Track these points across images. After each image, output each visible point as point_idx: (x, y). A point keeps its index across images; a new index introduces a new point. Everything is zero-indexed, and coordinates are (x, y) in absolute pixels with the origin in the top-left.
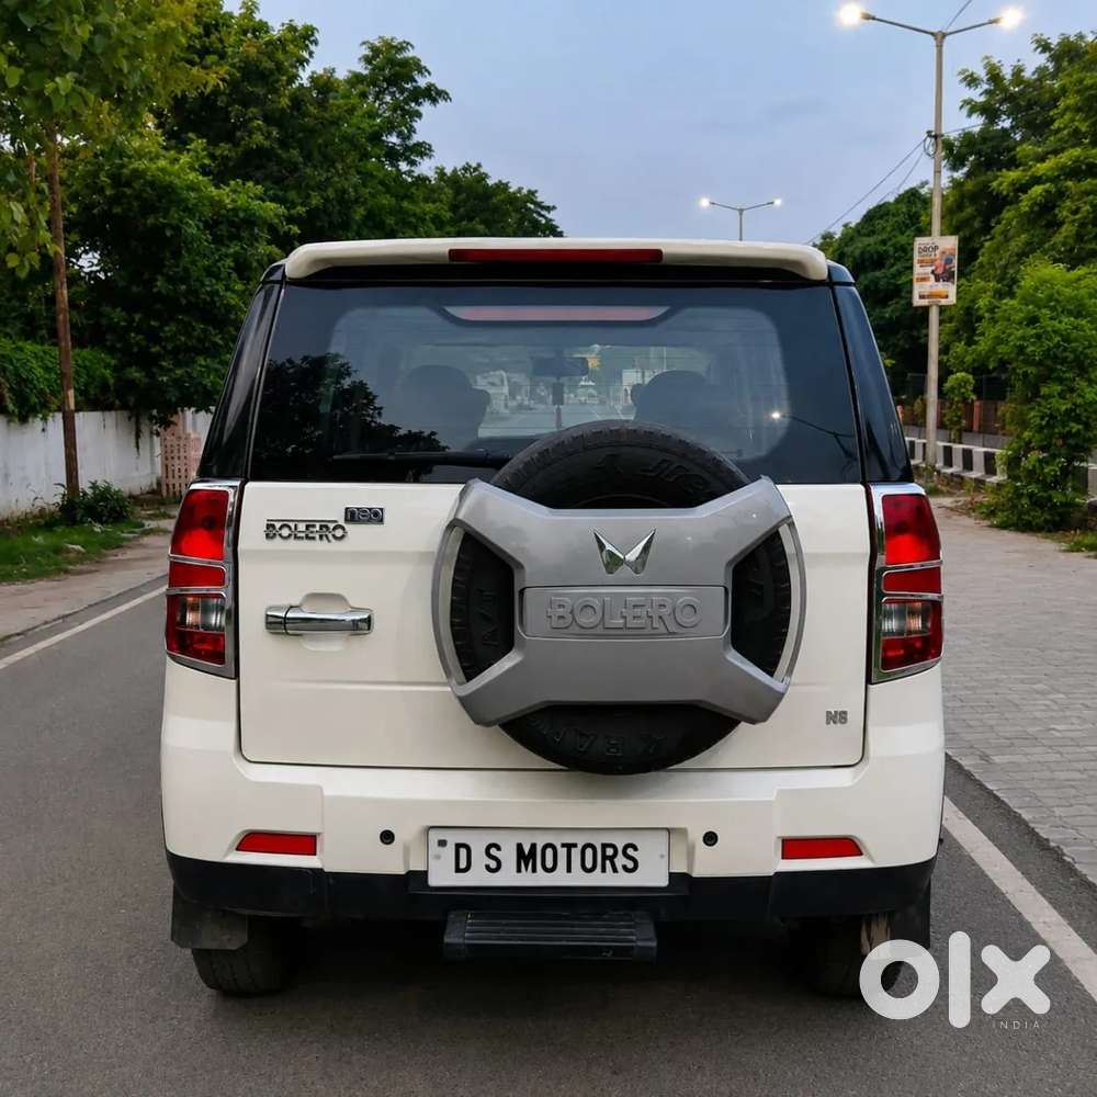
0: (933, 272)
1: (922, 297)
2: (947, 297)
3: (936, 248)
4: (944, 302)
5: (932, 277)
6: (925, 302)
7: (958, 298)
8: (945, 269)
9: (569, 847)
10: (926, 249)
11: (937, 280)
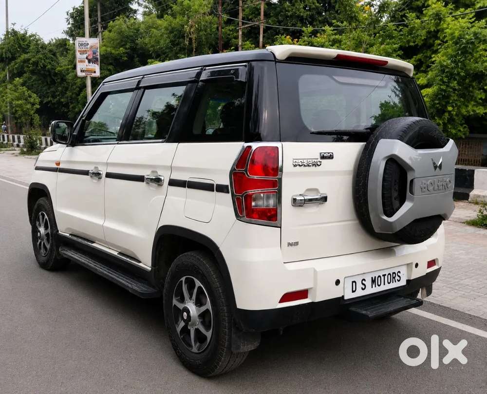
0: (87, 58)
1: (82, 71)
2: (95, 72)
3: (88, 44)
4: (93, 75)
5: (87, 61)
6: (83, 74)
7: (101, 74)
8: (93, 57)
9: (384, 275)
10: (82, 45)
11: (89, 62)
